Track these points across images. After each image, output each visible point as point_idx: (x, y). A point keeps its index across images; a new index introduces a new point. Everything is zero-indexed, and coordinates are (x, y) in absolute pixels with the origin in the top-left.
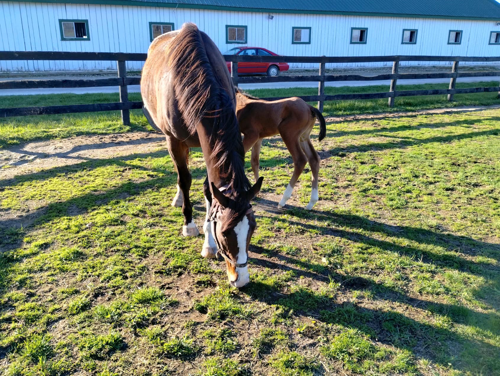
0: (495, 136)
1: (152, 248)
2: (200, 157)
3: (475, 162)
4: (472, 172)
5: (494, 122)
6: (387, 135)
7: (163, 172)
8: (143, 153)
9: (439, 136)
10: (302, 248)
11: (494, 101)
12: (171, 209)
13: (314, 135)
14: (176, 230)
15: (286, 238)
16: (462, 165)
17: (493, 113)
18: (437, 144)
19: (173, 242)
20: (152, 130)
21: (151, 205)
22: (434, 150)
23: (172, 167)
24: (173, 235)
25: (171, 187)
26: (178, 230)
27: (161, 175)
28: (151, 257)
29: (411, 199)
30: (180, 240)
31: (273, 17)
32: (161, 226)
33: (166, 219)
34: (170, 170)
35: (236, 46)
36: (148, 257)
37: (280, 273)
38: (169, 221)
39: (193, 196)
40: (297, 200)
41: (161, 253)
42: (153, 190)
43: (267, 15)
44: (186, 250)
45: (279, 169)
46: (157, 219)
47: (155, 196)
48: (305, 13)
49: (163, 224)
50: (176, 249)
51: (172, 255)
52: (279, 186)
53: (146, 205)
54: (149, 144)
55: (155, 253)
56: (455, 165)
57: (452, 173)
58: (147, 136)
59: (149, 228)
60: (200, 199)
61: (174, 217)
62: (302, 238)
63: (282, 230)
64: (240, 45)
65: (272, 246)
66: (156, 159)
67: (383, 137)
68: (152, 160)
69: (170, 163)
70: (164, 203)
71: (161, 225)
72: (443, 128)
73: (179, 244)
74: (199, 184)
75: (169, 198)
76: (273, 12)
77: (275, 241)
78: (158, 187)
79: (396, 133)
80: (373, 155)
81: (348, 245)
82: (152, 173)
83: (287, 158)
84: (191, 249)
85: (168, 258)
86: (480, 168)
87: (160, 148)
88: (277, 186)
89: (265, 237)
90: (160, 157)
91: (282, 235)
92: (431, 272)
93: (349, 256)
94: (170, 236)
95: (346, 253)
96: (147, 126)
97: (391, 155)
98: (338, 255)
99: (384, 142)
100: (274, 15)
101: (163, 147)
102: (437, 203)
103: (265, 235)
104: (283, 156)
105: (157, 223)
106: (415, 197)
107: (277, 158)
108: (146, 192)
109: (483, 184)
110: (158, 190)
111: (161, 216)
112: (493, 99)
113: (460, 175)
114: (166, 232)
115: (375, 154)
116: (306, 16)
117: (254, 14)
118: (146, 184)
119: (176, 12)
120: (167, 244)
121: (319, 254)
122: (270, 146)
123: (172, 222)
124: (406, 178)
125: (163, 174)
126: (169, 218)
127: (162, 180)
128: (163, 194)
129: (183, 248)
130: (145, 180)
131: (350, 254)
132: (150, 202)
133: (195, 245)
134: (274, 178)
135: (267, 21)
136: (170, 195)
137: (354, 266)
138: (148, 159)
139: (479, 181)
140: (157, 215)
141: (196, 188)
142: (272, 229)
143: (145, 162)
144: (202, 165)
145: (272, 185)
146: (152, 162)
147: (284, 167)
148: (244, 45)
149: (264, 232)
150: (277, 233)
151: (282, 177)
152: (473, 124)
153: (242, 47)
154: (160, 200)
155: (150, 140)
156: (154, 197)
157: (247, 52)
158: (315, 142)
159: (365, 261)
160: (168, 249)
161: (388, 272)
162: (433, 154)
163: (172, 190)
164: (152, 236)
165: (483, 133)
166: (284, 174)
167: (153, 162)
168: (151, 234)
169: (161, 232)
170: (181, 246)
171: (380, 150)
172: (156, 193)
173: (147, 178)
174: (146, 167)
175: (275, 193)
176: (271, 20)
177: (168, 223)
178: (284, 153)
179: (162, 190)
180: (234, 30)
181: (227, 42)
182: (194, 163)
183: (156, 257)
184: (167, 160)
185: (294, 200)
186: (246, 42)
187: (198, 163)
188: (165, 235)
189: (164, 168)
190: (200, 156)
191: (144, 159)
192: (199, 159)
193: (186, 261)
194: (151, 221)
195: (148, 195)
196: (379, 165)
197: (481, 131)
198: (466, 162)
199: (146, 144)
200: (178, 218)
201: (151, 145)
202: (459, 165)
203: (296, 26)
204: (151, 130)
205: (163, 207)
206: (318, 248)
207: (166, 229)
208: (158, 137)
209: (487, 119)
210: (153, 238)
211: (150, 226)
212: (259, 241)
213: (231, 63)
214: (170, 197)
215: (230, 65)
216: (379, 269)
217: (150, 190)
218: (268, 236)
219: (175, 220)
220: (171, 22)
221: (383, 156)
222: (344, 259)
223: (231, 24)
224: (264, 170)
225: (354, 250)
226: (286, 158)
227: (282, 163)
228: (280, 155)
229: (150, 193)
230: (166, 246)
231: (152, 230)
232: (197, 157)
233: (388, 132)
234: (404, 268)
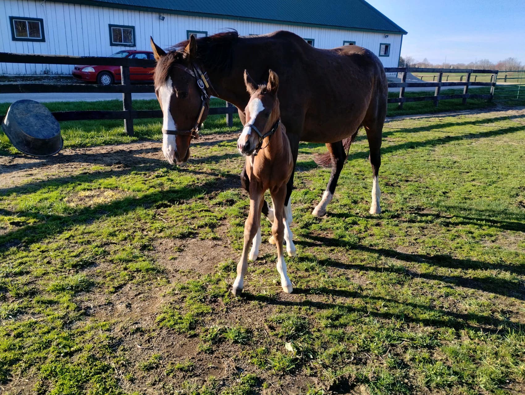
0: (412, 150)
1: (18, 360)
2: (88, 190)
3: (407, 181)
4: (409, 193)
5: (404, 134)
6: (308, 151)
7: (35, 215)
8: (4, 187)
9: (359, 151)
10: (253, 328)
11: (395, 112)
12: (49, 280)
13: (230, 155)
14: (58, 318)
15: (227, 312)
16: (395, 185)
17: (400, 125)
18: (362, 161)
19: (54, 343)
20: (18, 153)
21: (16, 274)
22: (362, 169)
23: (49, 208)
24: (53, 328)
25: (47, 241)
26: (62, 318)
27: (31, 221)
28: (16, 380)
29: (361, 233)
30: (65, 338)
31: (164, 18)
32: (33, 314)
33: (43, 299)
34: (44, 213)
35: (123, 49)
36: (11, 381)
37: (232, 382)
38: (45, 303)
39: (82, 252)
40: (229, 246)
41: (33, 369)
42: (19, 248)
43: (157, 15)
44: (76, 358)
45: (196, 201)
46: (25, 302)
47: (22, 258)
48: (199, 16)
49: (37, 310)
50: (59, 357)
51: (53, 374)
52: (202, 227)
53: (7, 276)
54: (14, 173)
55: (22, 372)
56: (389, 185)
57: (389, 195)
58: (10, 162)
59: (12, 320)
60: (93, 257)
61: (53, 294)
62: (250, 310)
63: (220, 299)
64: (128, 48)
65: (211, 331)
66: (24, 196)
67: (304, 154)
68: (18, 198)
69: (46, 202)
70: (37, 270)
71: (32, 311)
72: (360, 142)
73: (64, 347)
74: (90, 233)
75: (46, 260)
76: (164, 13)
77: (213, 320)
78: (26, 242)
79: (316, 149)
80: (301, 177)
81: (312, 314)
82: (17, 219)
83: (203, 185)
84: (85, 354)
85: (46, 378)
86: (415, 188)
87: (30, 179)
88: (199, 227)
89: (198, 315)
90: (30, 193)
91: (221, 309)
92: (427, 346)
93: (318, 334)
94: (49, 332)
95: (314, 329)
96: (11, 148)
97: (320, 176)
98: (304, 334)
99: (307, 161)
100: (165, 16)
101: (33, 177)
102: (390, 237)
103: (196, 311)
104: (198, 183)
105: (25, 308)
106: (364, 230)
107: (190, 185)
108: (7, 253)
109: (425, 207)
110: (27, 249)
111: (33, 293)
112: (395, 110)
113: (398, 197)
114: (42, 324)
115: (302, 176)
116: (201, 19)
117: (142, 14)
118: (8, 238)
119: (44, 6)
120: (44, 349)
121: (279, 336)
122: (180, 171)
123: (51, 303)
124: (345, 205)
125: (35, 220)
126: (46, 297)
127: (33, 229)
128: (35, 254)
129: (71, 354)
130: (7, 231)
131: (319, 331)
132: (14, 271)
133: (91, 345)
134: (193, 215)
135: (158, 22)
136: (46, 254)
137: (331, 351)
138: (11, 197)
139: (420, 204)
140: (26, 294)
141: (86, 239)
142: (205, 299)
143: (7, 202)
144: (92, 202)
145: (192, 227)
146: (17, 202)
147: (202, 198)
148: (132, 49)
149: (195, 306)
150: (213, 305)
151: (204, 214)
152: (386, 137)
153: (130, 51)
154: (31, 265)
155: (17, 167)
156: (20, 261)
157: (136, 57)
158: (232, 163)
159: (341, 339)
160: (46, 358)
161: (376, 356)
162: (362, 173)
163: (50, 245)
164: (19, 335)
165: (400, 147)
166: (205, 209)
167: (19, 201)
168: (15, 332)
169: (31, 326)
170: (67, 350)
171: (306, 170)
172: (25, 254)
173: (10, 228)
174: (9, 210)
175: (198, 238)
176: (161, 22)
177: (44, 306)
178: (198, 179)
179: (34, 246)
180: (120, 30)
181: (112, 44)
182: (81, 200)
183: (25, 380)
184: (41, 197)
185: (225, 247)
186: (134, 45)
187: (87, 199)
188: (40, 332)
189: (36, 209)
190: (89, 188)
191: (5, 197)
192: (87, 193)
193: (78, 381)
194: (15, 306)
195: (11, 257)
196: (311, 189)
197: (397, 144)
198: (398, 181)
199: (9, 174)
200: (60, 295)
201: (16, 175)
202: (392, 185)
203: (191, 29)
204: (16, 154)
205: (37, 277)
206: (274, 325)
207: (42, 319)
208: (27, 163)
209: (397, 132)
210: (18, 339)
211: (15, 316)
212: (190, 324)
213: (121, 67)
214: (46, 257)
215: (120, 70)
216: (363, 351)
217: (14, 249)
218: (202, 313)
219: (56, 299)
220: (39, 17)
221: (312, 178)
222: (314, 340)
223: (116, 24)
224: (179, 204)
225: (323, 323)
226: (201, 185)
227: (200, 194)
228: (194, 181)
229: (14, 253)
230: (42, 354)
231: (18, 324)
232: (84, 190)
233: (307, 149)
234: (392, 345)
